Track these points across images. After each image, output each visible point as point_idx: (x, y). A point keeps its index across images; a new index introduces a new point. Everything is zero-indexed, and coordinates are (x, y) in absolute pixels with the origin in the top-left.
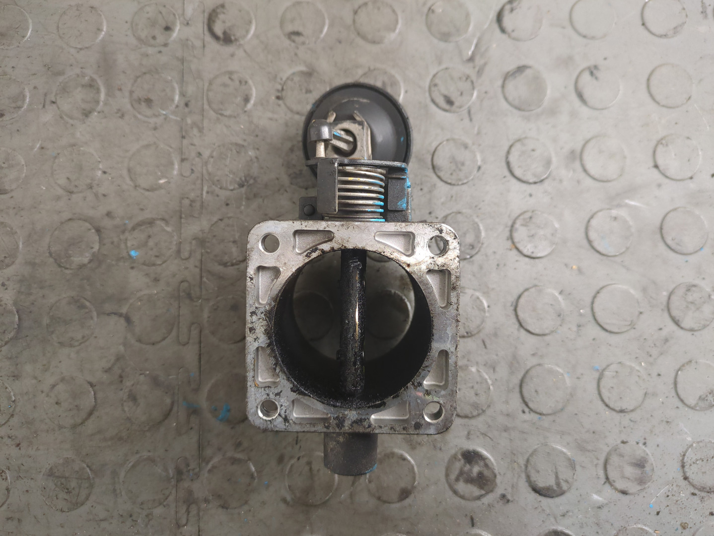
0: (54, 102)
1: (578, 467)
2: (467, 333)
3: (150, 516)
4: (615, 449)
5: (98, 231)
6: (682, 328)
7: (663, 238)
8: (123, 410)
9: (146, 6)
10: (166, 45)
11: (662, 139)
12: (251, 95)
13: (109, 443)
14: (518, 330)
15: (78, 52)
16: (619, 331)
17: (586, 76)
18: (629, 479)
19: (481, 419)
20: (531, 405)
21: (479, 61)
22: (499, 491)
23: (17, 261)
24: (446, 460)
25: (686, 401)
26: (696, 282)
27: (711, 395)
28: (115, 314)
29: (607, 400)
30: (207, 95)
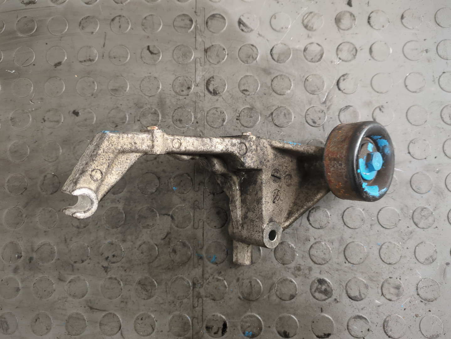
0: (139, 120)
1: (369, 288)
2: (321, 227)
3: (182, 303)
4: (386, 280)
5: (159, 178)
6: (419, 227)
7: (411, 186)
8: (170, 256)
9: (179, 77)
10: (188, 95)
11: (412, 140)
12: (226, 118)
13: (164, 271)
14: (344, 226)
15: (149, 98)
16: (390, 228)
17: (378, 110)
18: (392, 294)
19: (326, 265)
20: (349, 260)
21: (328, 104)
22: (334, 297)
23: (124, 191)
24: (310, 283)
25: (419, 260)
26: (426, 206)
27: (431, 258)
28: (166, 215)
29: (383, 259)
30: (206, 118)
